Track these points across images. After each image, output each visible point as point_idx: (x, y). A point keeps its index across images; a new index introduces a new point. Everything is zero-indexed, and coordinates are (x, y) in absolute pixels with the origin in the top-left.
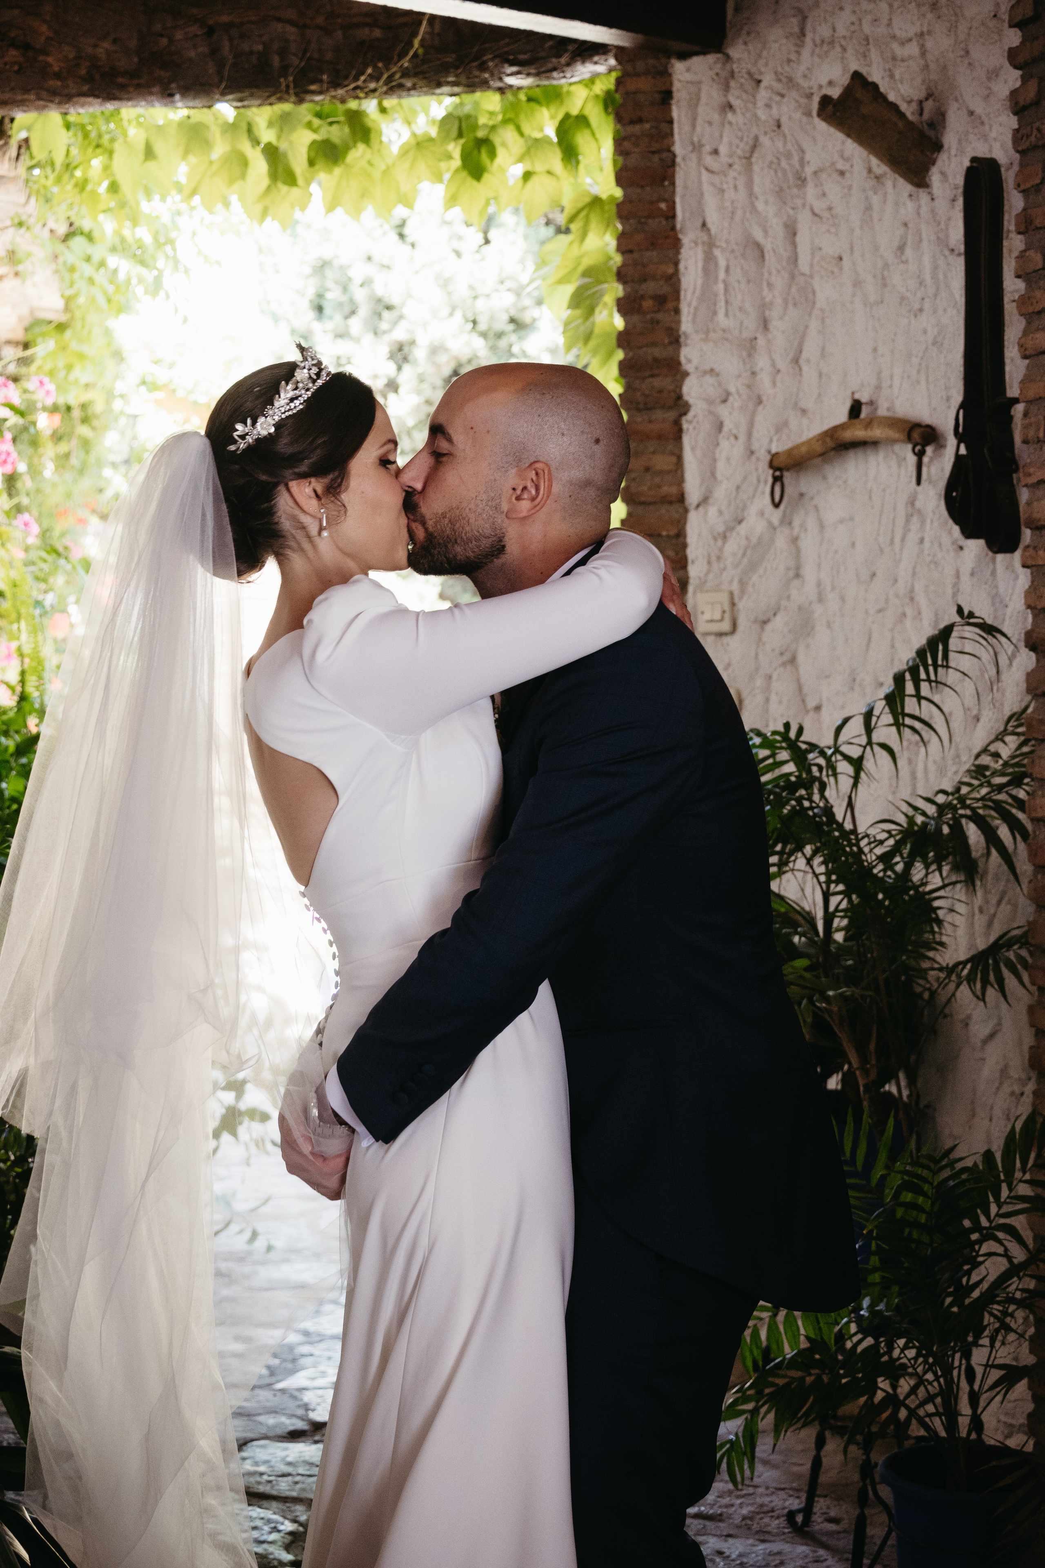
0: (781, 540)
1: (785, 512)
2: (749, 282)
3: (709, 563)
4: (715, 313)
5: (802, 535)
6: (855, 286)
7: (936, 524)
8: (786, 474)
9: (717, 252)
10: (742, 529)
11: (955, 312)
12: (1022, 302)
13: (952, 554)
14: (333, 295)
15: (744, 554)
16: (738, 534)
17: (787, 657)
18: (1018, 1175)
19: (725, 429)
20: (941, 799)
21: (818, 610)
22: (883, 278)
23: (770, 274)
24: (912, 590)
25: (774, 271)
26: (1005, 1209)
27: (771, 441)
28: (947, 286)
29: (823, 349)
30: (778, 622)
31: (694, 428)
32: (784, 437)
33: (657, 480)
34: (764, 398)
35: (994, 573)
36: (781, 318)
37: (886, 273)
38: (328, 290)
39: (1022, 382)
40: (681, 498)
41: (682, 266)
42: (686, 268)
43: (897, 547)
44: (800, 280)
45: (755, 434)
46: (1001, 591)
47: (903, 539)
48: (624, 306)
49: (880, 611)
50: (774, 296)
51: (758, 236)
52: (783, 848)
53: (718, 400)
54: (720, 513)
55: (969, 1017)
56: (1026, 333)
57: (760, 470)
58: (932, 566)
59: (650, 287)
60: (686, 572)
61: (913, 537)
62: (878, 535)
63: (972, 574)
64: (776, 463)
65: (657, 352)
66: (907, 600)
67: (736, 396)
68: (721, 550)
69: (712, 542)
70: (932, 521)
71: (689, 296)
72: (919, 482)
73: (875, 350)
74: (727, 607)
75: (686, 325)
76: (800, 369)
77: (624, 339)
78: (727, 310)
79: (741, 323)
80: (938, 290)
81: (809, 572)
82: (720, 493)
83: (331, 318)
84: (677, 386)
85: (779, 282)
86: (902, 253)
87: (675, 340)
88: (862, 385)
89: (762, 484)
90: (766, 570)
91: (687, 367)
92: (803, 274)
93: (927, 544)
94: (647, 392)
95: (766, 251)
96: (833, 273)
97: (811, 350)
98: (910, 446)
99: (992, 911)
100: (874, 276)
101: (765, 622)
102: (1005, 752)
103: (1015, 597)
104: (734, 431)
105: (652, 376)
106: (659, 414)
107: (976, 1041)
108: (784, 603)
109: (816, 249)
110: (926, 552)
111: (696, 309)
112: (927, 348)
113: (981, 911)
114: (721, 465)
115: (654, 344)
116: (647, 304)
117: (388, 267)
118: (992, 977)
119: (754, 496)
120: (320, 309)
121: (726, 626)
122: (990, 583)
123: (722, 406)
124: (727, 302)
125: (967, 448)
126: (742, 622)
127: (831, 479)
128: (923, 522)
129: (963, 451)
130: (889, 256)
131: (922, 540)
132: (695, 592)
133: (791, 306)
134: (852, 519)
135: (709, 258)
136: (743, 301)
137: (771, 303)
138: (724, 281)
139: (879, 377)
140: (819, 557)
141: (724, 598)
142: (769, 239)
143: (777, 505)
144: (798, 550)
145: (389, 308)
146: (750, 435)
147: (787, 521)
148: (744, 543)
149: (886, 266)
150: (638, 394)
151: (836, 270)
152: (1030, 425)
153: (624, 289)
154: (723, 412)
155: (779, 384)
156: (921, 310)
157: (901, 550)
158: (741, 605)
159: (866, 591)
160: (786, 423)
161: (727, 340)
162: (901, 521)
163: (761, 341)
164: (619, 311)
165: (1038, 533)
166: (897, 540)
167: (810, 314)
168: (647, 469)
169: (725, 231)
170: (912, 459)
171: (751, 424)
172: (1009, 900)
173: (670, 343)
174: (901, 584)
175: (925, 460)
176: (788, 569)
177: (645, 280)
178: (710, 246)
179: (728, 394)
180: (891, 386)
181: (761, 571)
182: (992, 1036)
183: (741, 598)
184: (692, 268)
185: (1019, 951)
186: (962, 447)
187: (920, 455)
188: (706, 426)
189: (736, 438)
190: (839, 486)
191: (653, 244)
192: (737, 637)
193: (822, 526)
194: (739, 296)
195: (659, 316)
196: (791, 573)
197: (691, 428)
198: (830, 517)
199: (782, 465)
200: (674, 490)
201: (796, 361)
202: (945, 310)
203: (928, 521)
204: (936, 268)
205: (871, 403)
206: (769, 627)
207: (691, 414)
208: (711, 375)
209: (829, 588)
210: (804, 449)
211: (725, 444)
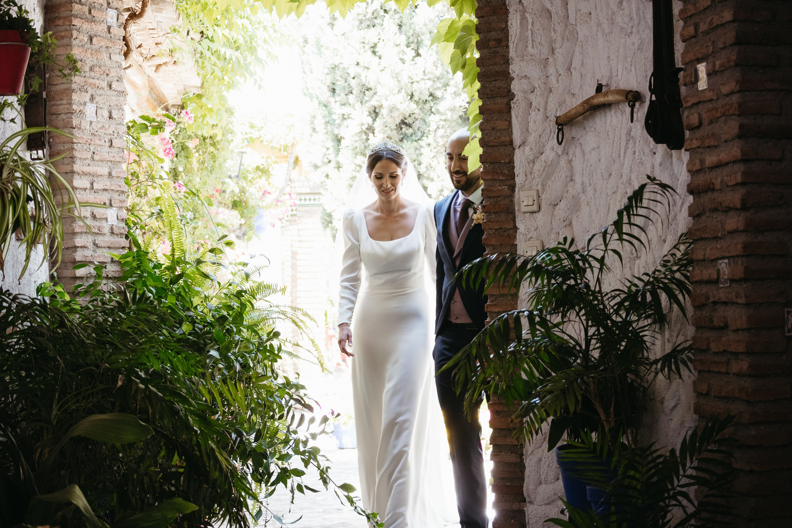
0: (563, 162)
1: (564, 147)
2: (544, 29)
3: (526, 175)
4: (527, 46)
5: (574, 159)
6: (597, 26)
7: (641, 142)
8: (564, 127)
9: (527, 15)
10: (543, 157)
11: (649, 31)
12: (681, 12)
13: (650, 157)
14: (340, 83)
15: (544, 170)
16: (541, 160)
17: (567, 222)
18: (688, 464)
19: (533, 106)
20: (646, 278)
21: (583, 197)
22: (612, 20)
23: (554, 25)
24: (630, 180)
25: (557, 24)
26: (682, 483)
27: (557, 111)
28: (644, 18)
29: (583, 63)
30: (562, 205)
31: (517, 106)
32: (563, 108)
33: (498, 134)
34: (553, 89)
35: (671, 163)
36: (561, 47)
37: (613, 17)
38: (337, 80)
39: (682, 54)
40: (511, 143)
41: (509, 24)
42: (512, 24)
43: (622, 157)
44: (570, 27)
45: (548, 108)
46: (676, 172)
47: (625, 153)
48: (480, 46)
49: (614, 193)
50: (557, 36)
51: (548, 6)
52: (564, 309)
53: (529, 92)
54: (531, 149)
55: (664, 398)
56: (684, 28)
57: (551, 127)
58: (640, 165)
59: (493, 34)
60: (515, 181)
61: (630, 151)
62: (612, 153)
63: (660, 165)
64: (559, 121)
65: (497, 68)
66: (627, 185)
67: (538, 89)
68: (532, 168)
69: (527, 165)
70: (639, 141)
71: (513, 36)
72: (632, 121)
73: (609, 57)
74: (535, 198)
75: (512, 53)
76: (571, 73)
77: (479, 62)
78: (533, 45)
79: (540, 51)
80: (640, 21)
81: (578, 179)
82: (531, 139)
83: (339, 95)
84: (508, 85)
85: (559, 29)
86: (622, 5)
87: (507, 61)
88: (603, 77)
89: (553, 133)
90: (555, 178)
91: (513, 75)
92: (571, 24)
93: (637, 154)
94: (492, 89)
95: (552, 13)
96: (587, 21)
97: (576, 63)
98: (627, 104)
99: (674, 340)
100: (607, 20)
101: (555, 205)
102: (679, 255)
103: (683, 173)
104: (538, 107)
105: (495, 81)
106: (498, 100)
107: (667, 410)
108: (565, 195)
109: (578, 11)
110: (637, 158)
111: (517, 44)
112: (635, 53)
113: (668, 342)
114: (531, 125)
115: (496, 64)
116: (492, 43)
117: (368, 68)
118: (673, 367)
119: (548, 140)
120: (334, 90)
121: (535, 208)
122: (669, 168)
123: (532, 94)
124: (532, 40)
125: (656, 97)
126: (543, 205)
127: (588, 129)
128: (635, 143)
129: (654, 98)
130: (614, 7)
131: (635, 152)
132: (519, 191)
133: (565, 41)
134: (599, 148)
135: (523, 18)
136: (541, 39)
137: (556, 40)
138: (531, 30)
139: (611, 72)
140: (583, 170)
141: (534, 193)
142: (554, 7)
143: (560, 144)
144: (572, 167)
145: (368, 89)
146: (546, 109)
147: (566, 152)
148: (544, 164)
149: (613, 13)
150: (488, 89)
151: (588, 20)
152: (687, 75)
153: (480, 37)
154: (532, 97)
155: (560, 82)
156: (631, 33)
157: (624, 159)
158: (543, 197)
159: (607, 183)
160: (564, 101)
161: (533, 60)
162: (623, 144)
163: (551, 60)
164: (477, 48)
165: (692, 132)
166: (622, 154)
167: (576, 45)
168: (493, 129)
169: (532, 4)
170: (628, 110)
171: (546, 103)
172: (683, 333)
173: (504, 63)
174: (624, 177)
175: (635, 110)
176: (567, 177)
177: (491, 31)
178: (524, 11)
179: (534, 88)
180: (617, 75)
181: (553, 179)
182: (675, 406)
183: (542, 193)
184: (514, 24)
185: (688, 354)
186: (653, 96)
187: (632, 107)
188: (523, 105)
189: (539, 110)
190: (592, 131)
191: (494, 12)
192: (541, 213)
193: (584, 154)
194: (539, 37)
195: (498, 50)
196: (568, 179)
197: (515, 106)
198: (587, 148)
199: (562, 122)
200: (507, 139)
201: (569, 69)
202: (644, 31)
203: (638, 142)
204: (638, 9)
205: (607, 85)
206: (558, 207)
207: (515, 99)
208: (525, 79)
209: (588, 185)
210: (573, 112)
211: (533, 114)
